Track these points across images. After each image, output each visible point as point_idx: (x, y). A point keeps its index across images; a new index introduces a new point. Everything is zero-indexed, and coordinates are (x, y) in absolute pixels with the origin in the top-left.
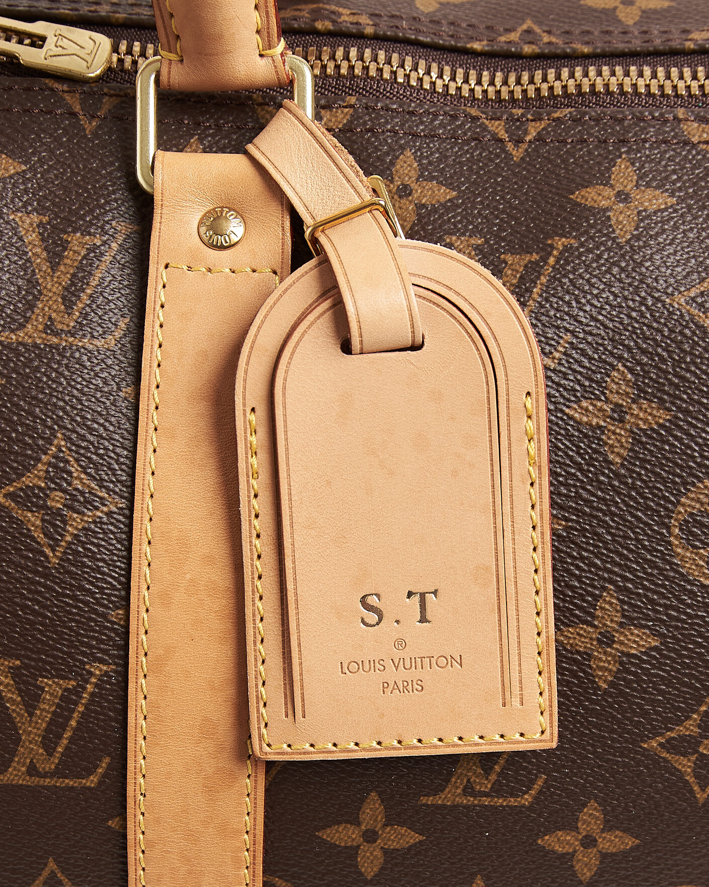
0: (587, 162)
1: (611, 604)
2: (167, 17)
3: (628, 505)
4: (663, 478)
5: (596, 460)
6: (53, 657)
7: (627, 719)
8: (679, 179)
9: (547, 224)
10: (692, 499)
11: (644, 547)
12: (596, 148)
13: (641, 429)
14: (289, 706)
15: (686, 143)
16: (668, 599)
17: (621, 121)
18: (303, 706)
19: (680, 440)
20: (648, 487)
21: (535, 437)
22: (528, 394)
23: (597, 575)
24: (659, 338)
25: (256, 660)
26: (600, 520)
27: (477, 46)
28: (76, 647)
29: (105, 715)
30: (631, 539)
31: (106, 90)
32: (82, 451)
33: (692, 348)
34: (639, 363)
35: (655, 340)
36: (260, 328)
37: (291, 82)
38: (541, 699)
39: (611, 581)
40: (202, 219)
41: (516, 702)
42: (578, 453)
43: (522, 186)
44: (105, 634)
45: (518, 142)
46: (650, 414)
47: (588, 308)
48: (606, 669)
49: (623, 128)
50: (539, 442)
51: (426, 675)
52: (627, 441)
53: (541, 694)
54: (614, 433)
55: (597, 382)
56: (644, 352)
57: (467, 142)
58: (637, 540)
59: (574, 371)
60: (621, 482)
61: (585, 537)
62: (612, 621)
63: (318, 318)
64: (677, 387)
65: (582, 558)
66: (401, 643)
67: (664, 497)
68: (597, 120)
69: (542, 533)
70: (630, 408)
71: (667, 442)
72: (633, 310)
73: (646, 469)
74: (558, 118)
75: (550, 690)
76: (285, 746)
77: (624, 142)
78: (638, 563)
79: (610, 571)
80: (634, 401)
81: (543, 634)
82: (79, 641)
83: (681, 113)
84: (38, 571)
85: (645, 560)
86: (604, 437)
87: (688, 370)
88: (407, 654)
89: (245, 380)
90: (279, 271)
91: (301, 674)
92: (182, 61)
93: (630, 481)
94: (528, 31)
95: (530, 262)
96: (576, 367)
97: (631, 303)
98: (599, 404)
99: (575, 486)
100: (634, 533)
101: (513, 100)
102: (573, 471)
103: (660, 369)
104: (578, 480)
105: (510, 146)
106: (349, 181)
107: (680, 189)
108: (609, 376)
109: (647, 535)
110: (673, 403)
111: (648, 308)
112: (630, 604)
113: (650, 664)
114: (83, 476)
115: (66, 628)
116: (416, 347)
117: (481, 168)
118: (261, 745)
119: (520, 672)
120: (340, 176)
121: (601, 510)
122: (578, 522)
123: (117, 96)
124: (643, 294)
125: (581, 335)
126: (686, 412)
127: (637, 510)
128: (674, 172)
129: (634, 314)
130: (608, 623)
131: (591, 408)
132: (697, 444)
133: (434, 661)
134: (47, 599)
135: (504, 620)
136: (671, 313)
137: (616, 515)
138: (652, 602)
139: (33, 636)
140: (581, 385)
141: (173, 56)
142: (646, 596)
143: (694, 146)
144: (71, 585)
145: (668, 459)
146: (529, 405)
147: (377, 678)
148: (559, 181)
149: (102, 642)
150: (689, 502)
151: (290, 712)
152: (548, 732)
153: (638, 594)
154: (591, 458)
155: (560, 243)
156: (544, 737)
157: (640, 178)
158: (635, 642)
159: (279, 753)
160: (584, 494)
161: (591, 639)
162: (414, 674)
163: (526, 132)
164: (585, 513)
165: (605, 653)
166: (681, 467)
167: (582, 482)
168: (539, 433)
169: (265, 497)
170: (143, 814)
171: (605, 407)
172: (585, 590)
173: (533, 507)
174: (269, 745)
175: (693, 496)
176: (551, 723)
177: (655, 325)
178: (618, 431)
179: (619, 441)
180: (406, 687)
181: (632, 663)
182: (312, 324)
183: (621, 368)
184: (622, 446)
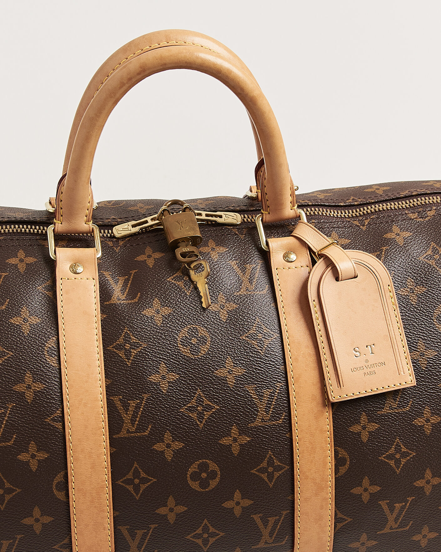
0: (385, 228)
1: (421, 344)
2: (266, 201)
3: (420, 315)
4: (428, 306)
5: (409, 304)
6: (266, 383)
7: (432, 378)
8: (411, 228)
9: (379, 244)
10: (438, 311)
11: (427, 326)
12: (386, 224)
13: (419, 294)
14: (339, 384)
15: (410, 219)
16: (437, 340)
17: (390, 216)
18: (343, 383)
19: (430, 295)
20: (425, 309)
21: (393, 297)
22: (389, 285)
23: (416, 336)
24: (418, 269)
25: (326, 372)
26: (413, 321)
27: (342, 204)
28: (272, 379)
29: (282, 399)
30: (423, 325)
31: (243, 227)
32: (265, 322)
33: (428, 270)
34: (414, 276)
35: (417, 269)
36: (312, 278)
37: (300, 216)
38: (409, 372)
39: (420, 337)
40: (284, 255)
41: (402, 373)
42: (403, 303)
43: (368, 236)
44: (279, 374)
45: (363, 225)
46: (421, 289)
47: (397, 264)
48: (424, 364)
49: (391, 218)
50: (394, 298)
51: (375, 369)
52: (416, 298)
53: (409, 370)
54: (412, 296)
55: (404, 283)
56: (415, 273)
57: (349, 228)
58: (425, 324)
59: (397, 281)
60: (417, 309)
61: (410, 326)
62: (423, 349)
63: (328, 272)
64: (426, 281)
65: (411, 332)
66: (367, 361)
67: (430, 311)
68: (384, 217)
69: (400, 324)
70: (415, 289)
71: (427, 296)
72: (409, 262)
73: (423, 304)
74: (373, 218)
75: (411, 368)
76: (339, 397)
77: (393, 221)
78: (426, 331)
79: (419, 335)
80: (415, 287)
81: (406, 353)
82: (273, 377)
83: (407, 212)
84: (258, 357)
85: (428, 330)
86: (409, 298)
87: (428, 276)
88: (369, 364)
89: (311, 293)
90: (309, 266)
91: (341, 373)
92: (269, 214)
93: (419, 309)
94: (353, 199)
95: (377, 254)
96: (397, 280)
97: (408, 261)
98: (406, 289)
99: (404, 312)
100: (424, 323)
101: (360, 215)
102: (403, 308)
103: (420, 277)
104: (405, 311)
105: (361, 227)
106: (324, 238)
107: (412, 231)
108: (407, 281)
109: (427, 323)
110: (427, 285)
111: (413, 261)
112: (426, 343)
113: (436, 360)
114: (266, 329)
115: (268, 373)
116: (356, 277)
117: (355, 234)
118: (332, 398)
119: (402, 364)
120: (322, 237)
121: (413, 318)
122: (407, 322)
123: (247, 228)
124: (411, 258)
125: (397, 271)
126: (430, 287)
127: (423, 316)
128: (409, 227)
129: (410, 264)
130: (422, 350)
131: (404, 290)
132: (436, 295)
133: (377, 365)
134: (262, 365)
135: (394, 350)
136: (420, 262)
137: (417, 319)
138: (433, 341)
139: (259, 377)
140: (400, 285)
141: (267, 213)
142: (431, 340)
143: (413, 219)
144: (268, 360)
145: (428, 301)
146: (390, 288)
147: (362, 372)
148: (378, 233)
149: (279, 376)
150: (437, 312)
151: (339, 386)
152: (413, 381)
153: (428, 340)
154: (407, 304)
155: (384, 248)
156: (412, 382)
157: (401, 229)
158: (430, 354)
159: (337, 399)
160: (407, 314)
161: (418, 355)
162: (372, 369)
163: (365, 223)
164: (409, 320)
165: (423, 359)
166: (433, 302)
167: (406, 311)
168: (394, 296)
169: (322, 325)
170: (297, 430)
171: (408, 290)
172: (413, 341)
173: (396, 317)
174: (334, 397)
175: (438, 310)
176: (413, 378)
177: (416, 265)
178: (413, 295)
179: (414, 298)
180: (370, 373)
181: (430, 360)
182: (327, 274)
183: (410, 278)
184: (415, 299)
